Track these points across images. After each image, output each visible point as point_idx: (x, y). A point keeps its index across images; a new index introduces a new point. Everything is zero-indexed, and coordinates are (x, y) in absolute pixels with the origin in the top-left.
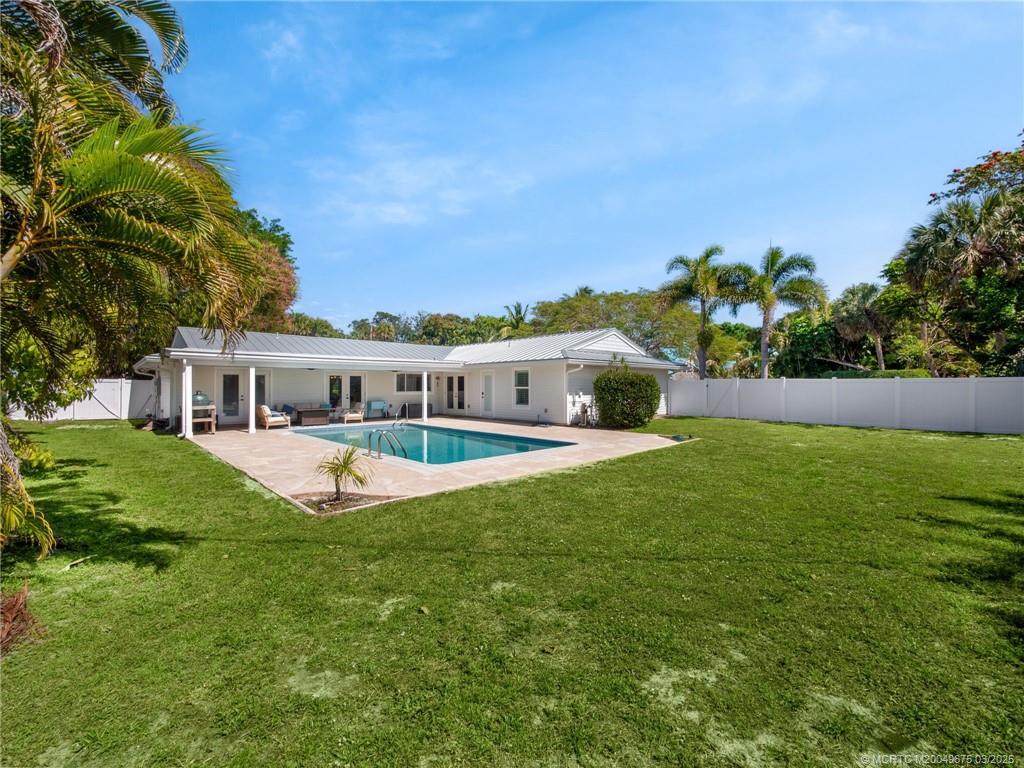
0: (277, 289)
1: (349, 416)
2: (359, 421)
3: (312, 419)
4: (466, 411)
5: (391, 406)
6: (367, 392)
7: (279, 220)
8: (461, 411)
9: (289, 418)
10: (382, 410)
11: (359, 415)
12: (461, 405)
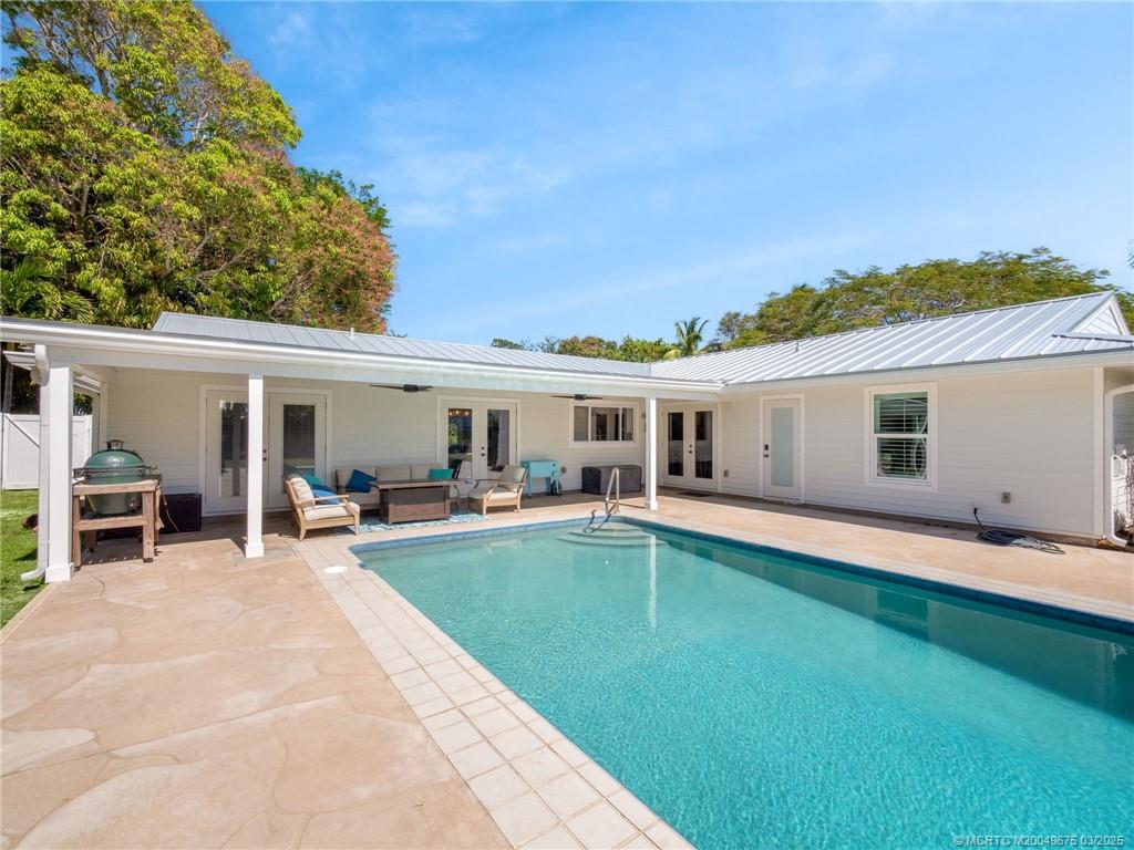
0: (361, 268)
1: (493, 497)
2: (512, 508)
3: (410, 508)
4: (717, 482)
5: (563, 470)
6: (520, 443)
7: (372, 186)
8: (703, 484)
9: (355, 507)
10: (548, 479)
11: (512, 496)
12: (704, 469)
